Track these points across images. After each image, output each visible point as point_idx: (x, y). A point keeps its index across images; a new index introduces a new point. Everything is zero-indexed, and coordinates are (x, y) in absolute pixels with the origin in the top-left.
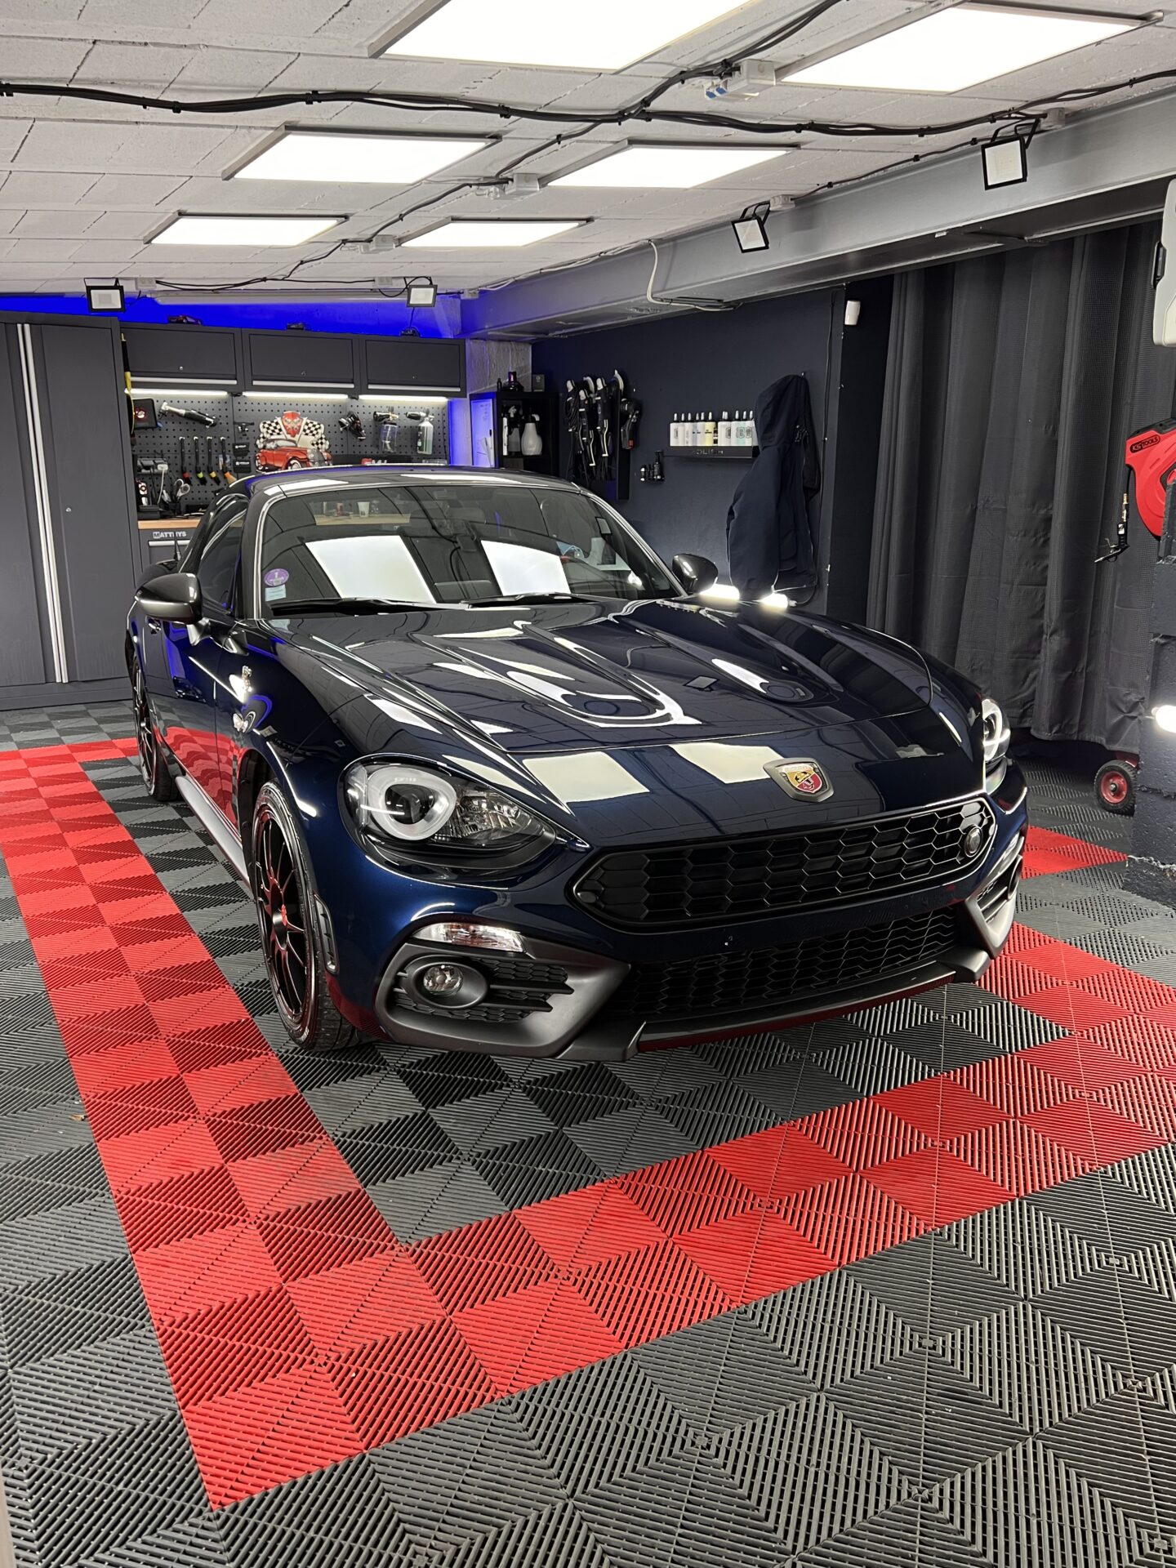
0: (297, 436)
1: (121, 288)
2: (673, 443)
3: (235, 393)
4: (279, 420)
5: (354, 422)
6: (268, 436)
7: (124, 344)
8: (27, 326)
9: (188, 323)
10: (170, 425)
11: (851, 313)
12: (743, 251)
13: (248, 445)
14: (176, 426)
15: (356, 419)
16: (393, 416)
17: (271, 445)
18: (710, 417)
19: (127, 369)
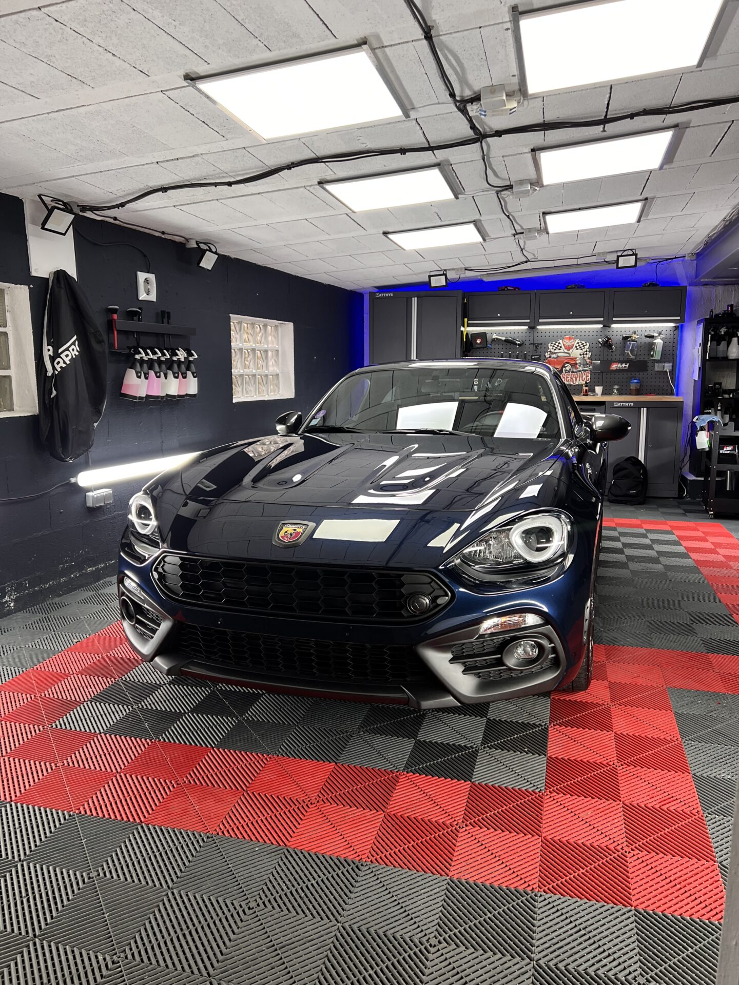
0: (571, 350)
1: (446, 275)
3: (532, 328)
4: (561, 341)
5: (607, 341)
6: (553, 351)
7: (465, 304)
8: (416, 299)
9: (508, 290)
10: (497, 346)
13: (540, 356)
14: (500, 346)
15: (609, 339)
16: (634, 337)
17: (553, 356)
19: (464, 316)
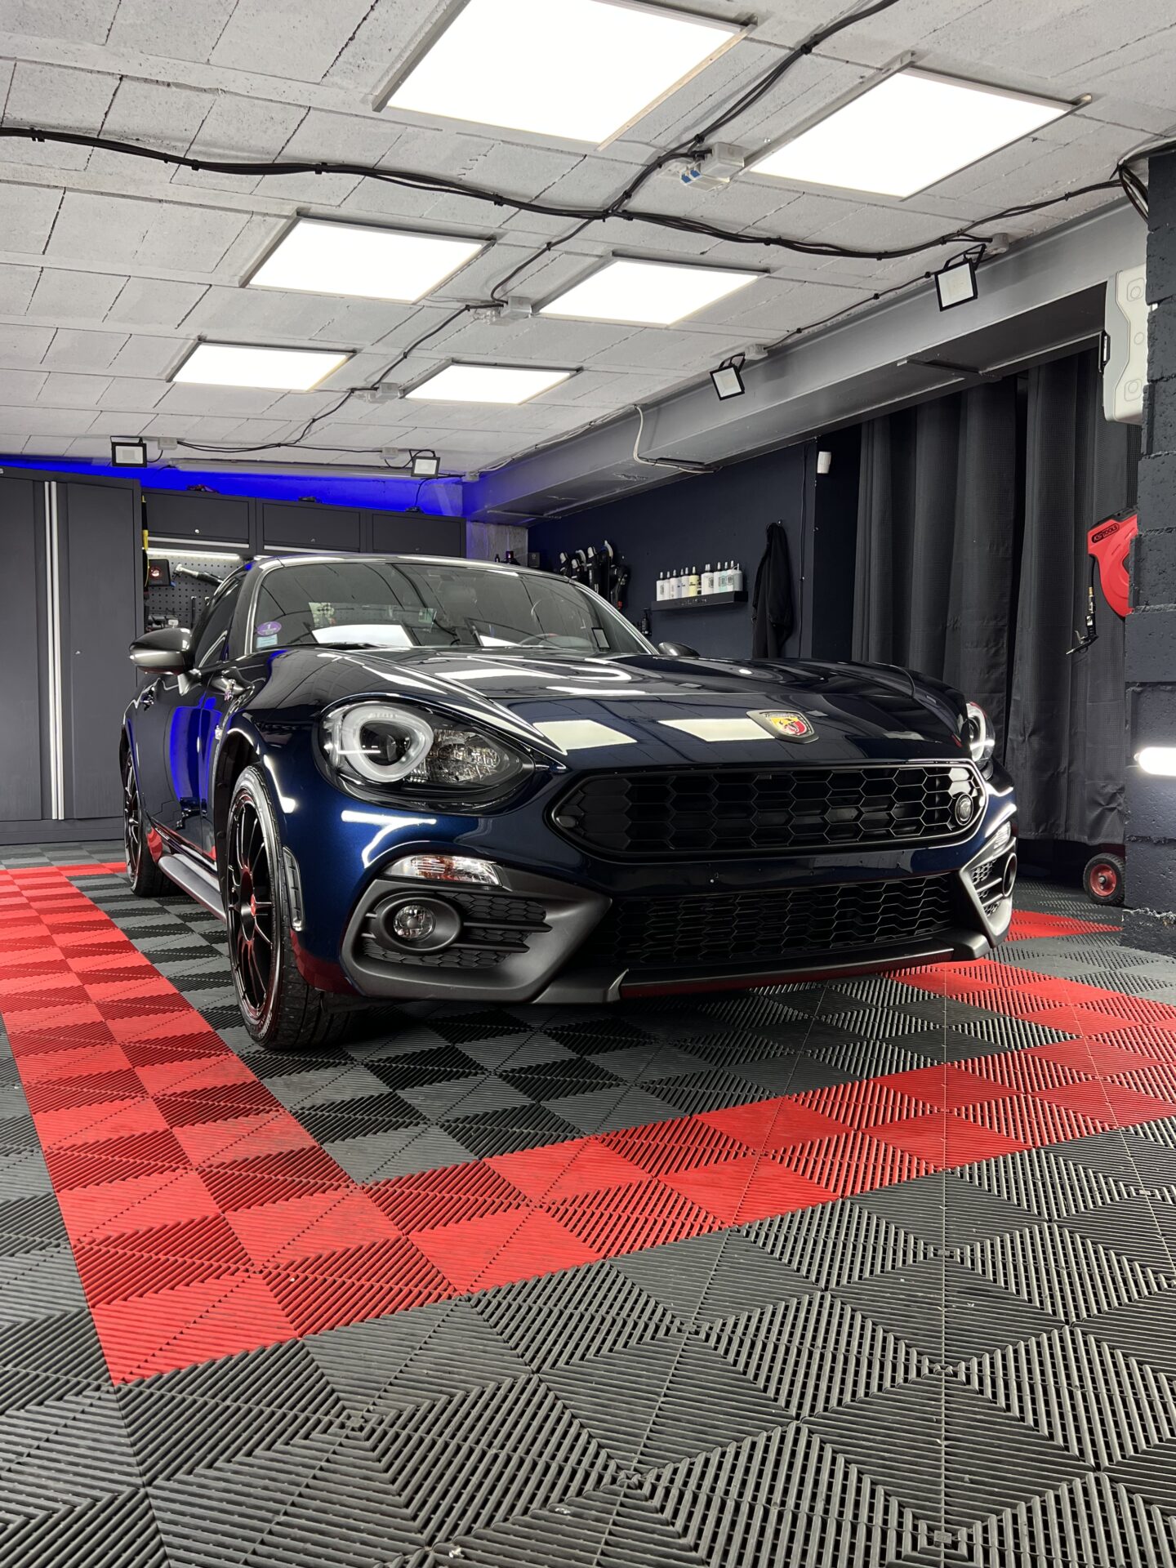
1: (145, 447)
2: (660, 598)
3: (248, 558)
7: (143, 504)
8: (54, 484)
9: (205, 490)
10: (183, 586)
11: (823, 462)
12: (721, 399)
14: (189, 587)
18: (694, 571)
19: (145, 527)
